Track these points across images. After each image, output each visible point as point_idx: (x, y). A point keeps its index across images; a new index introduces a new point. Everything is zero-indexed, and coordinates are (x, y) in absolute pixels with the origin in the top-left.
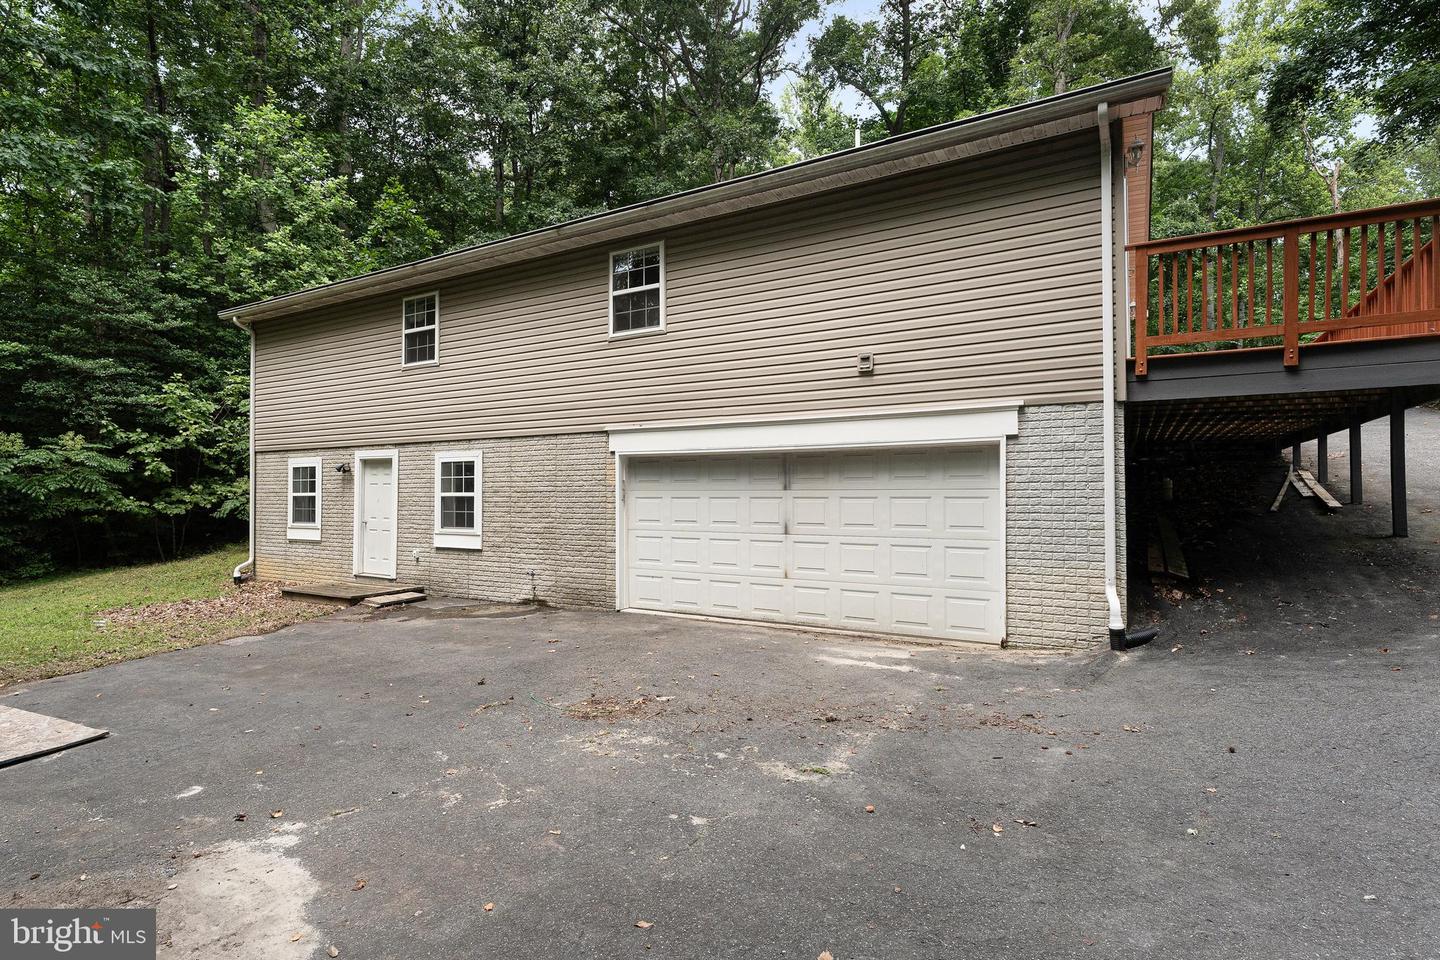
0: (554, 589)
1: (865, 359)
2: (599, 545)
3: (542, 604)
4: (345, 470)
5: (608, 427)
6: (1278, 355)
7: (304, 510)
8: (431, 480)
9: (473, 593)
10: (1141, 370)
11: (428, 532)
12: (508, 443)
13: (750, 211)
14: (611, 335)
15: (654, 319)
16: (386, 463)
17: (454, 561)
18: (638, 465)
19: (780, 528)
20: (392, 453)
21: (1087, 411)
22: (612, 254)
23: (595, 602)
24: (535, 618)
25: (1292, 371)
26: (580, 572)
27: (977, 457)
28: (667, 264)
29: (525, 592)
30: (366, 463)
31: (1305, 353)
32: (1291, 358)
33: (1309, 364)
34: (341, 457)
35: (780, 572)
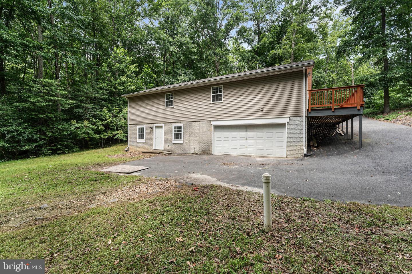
0: (199, 151)
1: (262, 108)
2: (209, 142)
3: (197, 154)
4: (152, 128)
5: (211, 120)
6: (331, 109)
7: (142, 136)
8: (172, 130)
9: (181, 152)
10: (310, 111)
11: (171, 140)
12: (189, 123)
13: (240, 80)
14: (212, 102)
15: (220, 100)
16: (161, 127)
17: (177, 146)
18: (217, 127)
19: (245, 139)
20: (163, 125)
21: (300, 118)
22: (212, 87)
23: (208, 153)
24: (195, 156)
25: (333, 112)
26: (205, 147)
27: (281, 126)
28: (223, 89)
29: (193, 151)
30: (156, 127)
31: (335, 109)
32: (333, 110)
33: (336, 111)
34: (151, 126)
35: (245, 146)
